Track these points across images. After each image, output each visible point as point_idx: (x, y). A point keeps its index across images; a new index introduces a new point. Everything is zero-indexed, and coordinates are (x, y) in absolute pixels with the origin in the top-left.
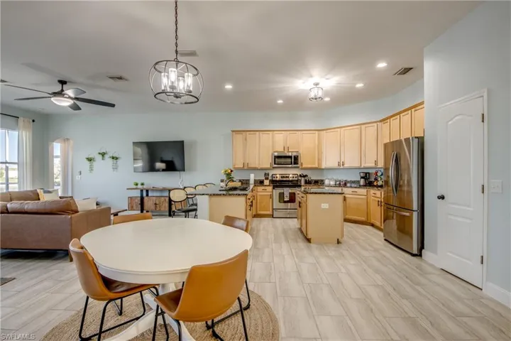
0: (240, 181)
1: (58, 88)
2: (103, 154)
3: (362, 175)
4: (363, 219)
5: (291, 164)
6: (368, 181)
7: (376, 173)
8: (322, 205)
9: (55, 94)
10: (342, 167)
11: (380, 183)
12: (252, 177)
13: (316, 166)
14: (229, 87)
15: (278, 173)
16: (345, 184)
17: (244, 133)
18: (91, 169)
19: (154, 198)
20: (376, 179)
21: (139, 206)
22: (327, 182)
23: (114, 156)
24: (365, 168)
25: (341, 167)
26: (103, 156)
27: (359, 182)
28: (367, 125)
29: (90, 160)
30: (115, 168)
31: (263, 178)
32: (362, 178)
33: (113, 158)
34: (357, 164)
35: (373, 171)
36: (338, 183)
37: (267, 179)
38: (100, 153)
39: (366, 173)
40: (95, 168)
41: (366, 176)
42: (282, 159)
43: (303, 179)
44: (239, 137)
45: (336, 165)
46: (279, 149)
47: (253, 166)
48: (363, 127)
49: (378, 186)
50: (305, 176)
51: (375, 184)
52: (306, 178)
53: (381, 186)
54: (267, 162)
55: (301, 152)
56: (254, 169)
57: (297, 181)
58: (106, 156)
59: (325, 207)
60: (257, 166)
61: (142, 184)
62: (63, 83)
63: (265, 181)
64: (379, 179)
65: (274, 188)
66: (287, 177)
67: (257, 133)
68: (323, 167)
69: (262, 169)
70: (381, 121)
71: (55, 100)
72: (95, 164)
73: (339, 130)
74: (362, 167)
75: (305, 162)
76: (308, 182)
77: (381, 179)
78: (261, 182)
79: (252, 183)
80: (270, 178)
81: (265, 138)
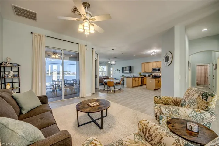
1: (108, 60)
2: (118, 70)
5: (158, 71)
9: (108, 61)
12: (147, 75)
14: (134, 55)
29: (116, 71)
30: (119, 73)
37: (151, 75)
40: (116, 73)
42: (154, 70)
44: (143, 64)
46: (154, 67)
47: (147, 72)
54: (151, 71)
55: (161, 67)
56: (147, 73)
62: (109, 59)
66: (158, 75)
67: (148, 63)
69: (150, 73)
71: (108, 62)
78: (150, 76)
79: (147, 76)
80: (152, 75)
81: (150, 64)
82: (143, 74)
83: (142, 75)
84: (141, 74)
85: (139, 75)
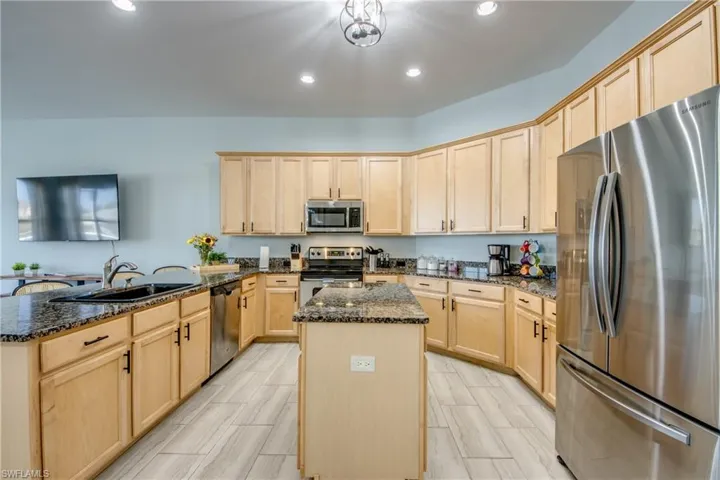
0: (237, 261)
3: (494, 251)
4: (496, 358)
5: (345, 226)
6: (508, 265)
7: (526, 247)
8: (354, 358)
10: (449, 233)
11: (536, 271)
12: (264, 253)
13: (398, 230)
15: (324, 246)
16: (458, 270)
17: (244, 158)
20: (526, 262)
22: (421, 264)
24: (499, 235)
25: (447, 232)
27: (486, 265)
28: (506, 135)
31: (288, 255)
32: (493, 257)
34: (483, 228)
35: (519, 242)
36: (442, 266)
37: (295, 257)
39: (503, 247)
41: (502, 254)
43: (372, 259)
44: (234, 168)
45: (437, 229)
46: (321, 193)
47: (263, 229)
48: (496, 139)
49: (529, 278)
50: (375, 252)
51: (524, 271)
52: (379, 255)
53: (537, 278)
55: (366, 200)
56: (268, 237)
57: (362, 260)
59: (362, 367)
60: (273, 231)
61: (35, 267)
63: (293, 262)
64: (533, 262)
65: (302, 279)
66: (340, 253)
67: (273, 158)
68: (413, 234)
69: (283, 237)
70: (539, 121)
73: (444, 151)
74: (494, 232)
75: (376, 221)
76: (384, 265)
77: (538, 261)
78: (287, 264)
79: (264, 265)
80: (302, 255)
81: (291, 169)
82: (235, 250)
83: (220, 258)
84: (216, 250)
85: (196, 255)
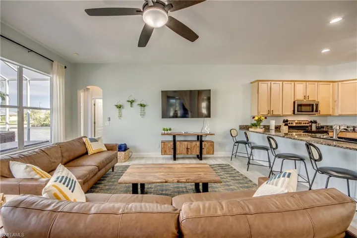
2: (132, 102)
18: (120, 116)
19: (186, 143)
21: (172, 151)
23: (142, 103)
26: (131, 103)
29: (119, 107)
30: (143, 115)
33: (141, 105)
38: (128, 101)
40: (123, 115)
58: (135, 104)
72: (123, 111)
